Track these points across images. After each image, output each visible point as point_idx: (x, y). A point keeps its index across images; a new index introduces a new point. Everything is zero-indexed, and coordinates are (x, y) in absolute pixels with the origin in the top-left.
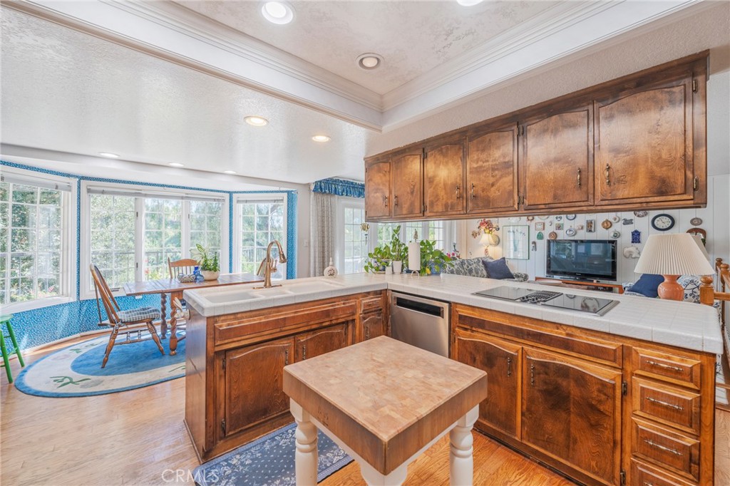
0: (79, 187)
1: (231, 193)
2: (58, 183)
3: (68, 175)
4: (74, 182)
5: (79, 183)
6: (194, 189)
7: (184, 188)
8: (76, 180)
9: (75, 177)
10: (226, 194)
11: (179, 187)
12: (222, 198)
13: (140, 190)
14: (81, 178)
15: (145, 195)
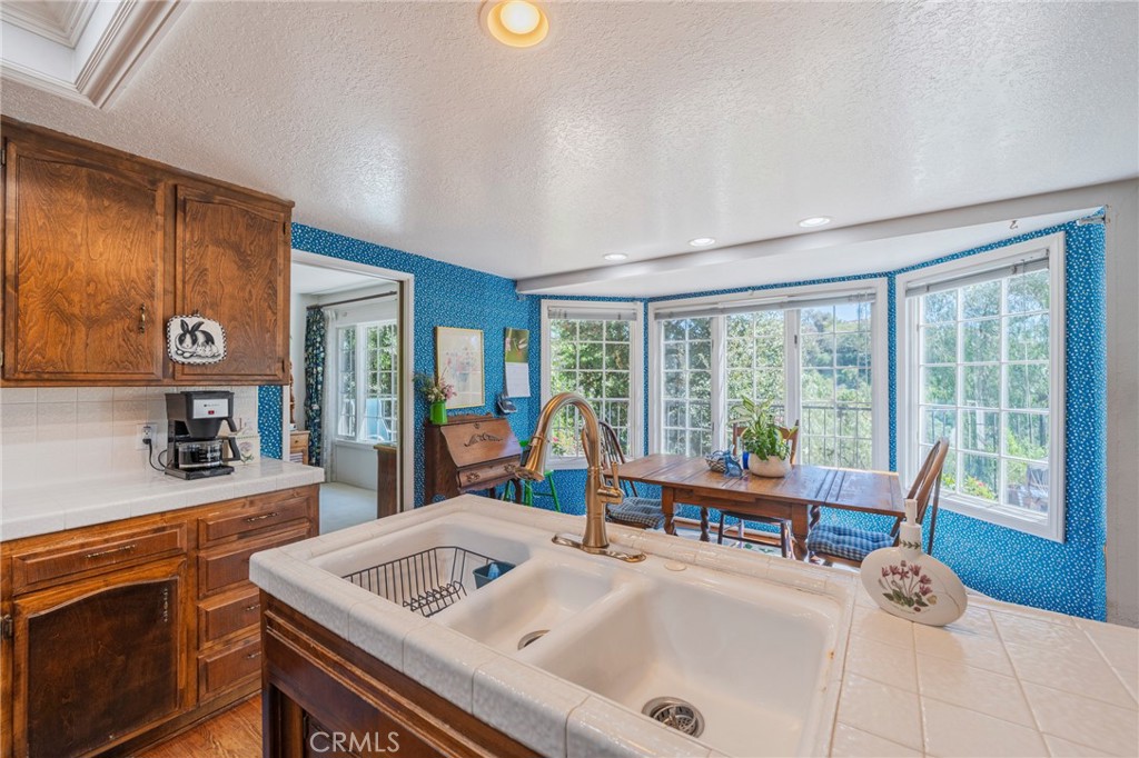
0: (646, 314)
1: (890, 276)
2: (622, 312)
3: (633, 299)
4: (640, 306)
5: (646, 307)
6: (805, 283)
7: (785, 285)
8: (642, 304)
9: (641, 300)
10: (878, 279)
11: (776, 286)
12: (869, 291)
13: (716, 303)
14: (648, 300)
15: (723, 311)
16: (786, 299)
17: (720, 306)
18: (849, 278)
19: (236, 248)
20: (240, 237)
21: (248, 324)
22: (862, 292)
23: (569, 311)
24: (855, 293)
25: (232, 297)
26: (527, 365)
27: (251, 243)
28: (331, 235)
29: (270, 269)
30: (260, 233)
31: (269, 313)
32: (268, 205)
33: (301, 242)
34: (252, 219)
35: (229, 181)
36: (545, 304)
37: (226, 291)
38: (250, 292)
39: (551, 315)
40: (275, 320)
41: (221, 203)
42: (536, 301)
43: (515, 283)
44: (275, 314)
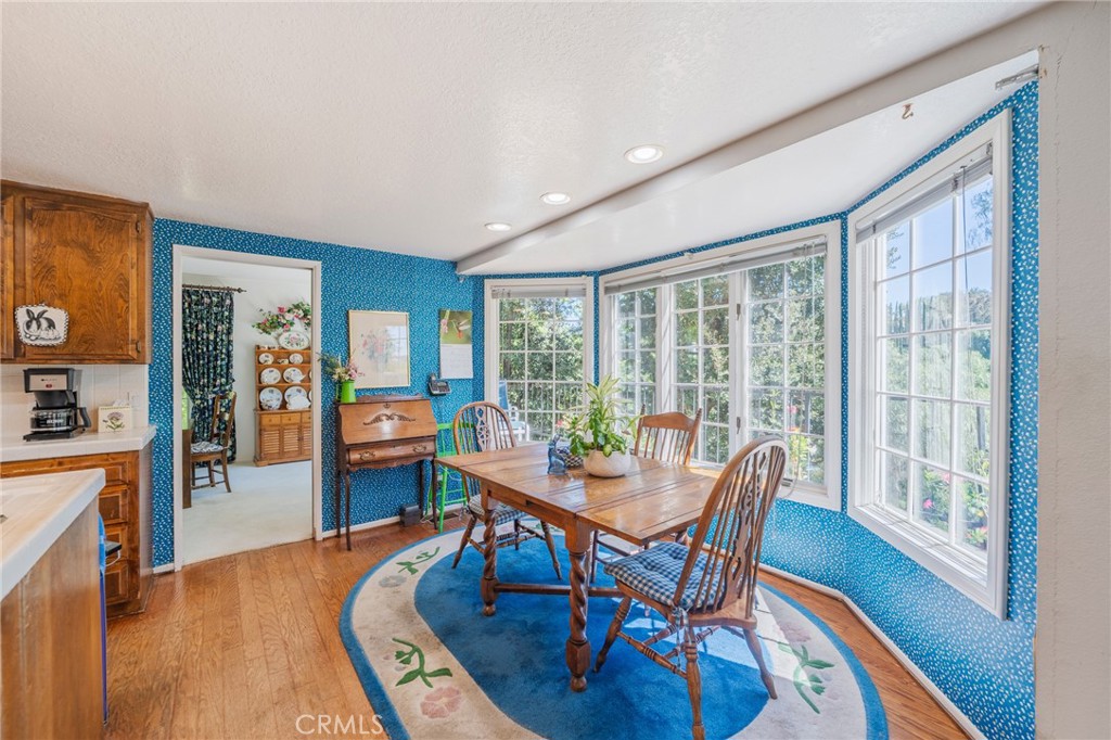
0: (596, 289)
1: (842, 216)
2: (570, 287)
3: (582, 274)
4: (590, 280)
5: (595, 281)
6: (746, 238)
7: (726, 243)
8: (592, 278)
9: (588, 274)
10: (831, 223)
11: (716, 245)
12: (817, 241)
13: (658, 272)
14: (597, 274)
15: (665, 279)
16: (727, 260)
17: (662, 274)
18: (795, 226)
19: (85, 247)
20: (89, 238)
21: (98, 311)
22: (809, 243)
23: (513, 290)
24: (800, 245)
25: (81, 288)
26: (470, 346)
27: (101, 242)
28: (224, 230)
29: (121, 262)
30: (110, 233)
31: (121, 301)
32: (120, 208)
33: (193, 239)
34: (101, 221)
35: (78, 191)
36: (488, 283)
37: (74, 284)
38: (100, 284)
39: (494, 295)
40: (127, 307)
41: (70, 209)
42: (479, 281)
43: (454, 264)
44: (127, 302)
